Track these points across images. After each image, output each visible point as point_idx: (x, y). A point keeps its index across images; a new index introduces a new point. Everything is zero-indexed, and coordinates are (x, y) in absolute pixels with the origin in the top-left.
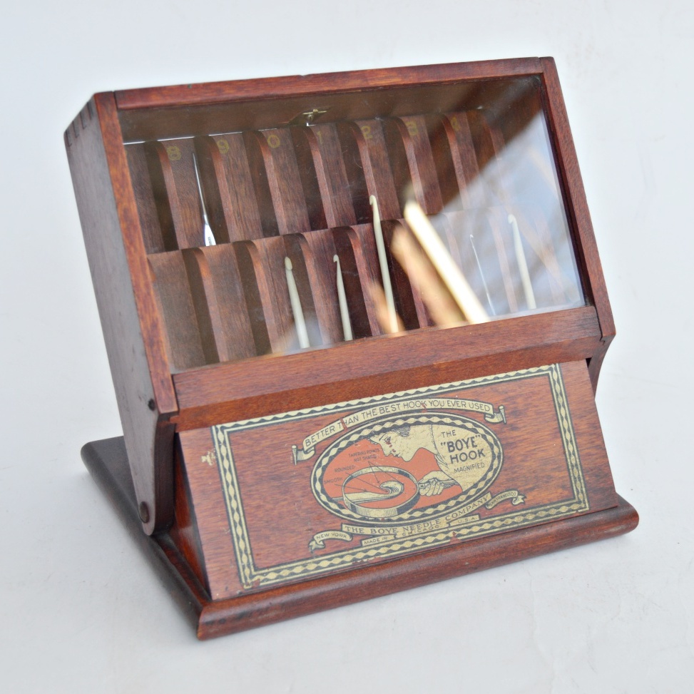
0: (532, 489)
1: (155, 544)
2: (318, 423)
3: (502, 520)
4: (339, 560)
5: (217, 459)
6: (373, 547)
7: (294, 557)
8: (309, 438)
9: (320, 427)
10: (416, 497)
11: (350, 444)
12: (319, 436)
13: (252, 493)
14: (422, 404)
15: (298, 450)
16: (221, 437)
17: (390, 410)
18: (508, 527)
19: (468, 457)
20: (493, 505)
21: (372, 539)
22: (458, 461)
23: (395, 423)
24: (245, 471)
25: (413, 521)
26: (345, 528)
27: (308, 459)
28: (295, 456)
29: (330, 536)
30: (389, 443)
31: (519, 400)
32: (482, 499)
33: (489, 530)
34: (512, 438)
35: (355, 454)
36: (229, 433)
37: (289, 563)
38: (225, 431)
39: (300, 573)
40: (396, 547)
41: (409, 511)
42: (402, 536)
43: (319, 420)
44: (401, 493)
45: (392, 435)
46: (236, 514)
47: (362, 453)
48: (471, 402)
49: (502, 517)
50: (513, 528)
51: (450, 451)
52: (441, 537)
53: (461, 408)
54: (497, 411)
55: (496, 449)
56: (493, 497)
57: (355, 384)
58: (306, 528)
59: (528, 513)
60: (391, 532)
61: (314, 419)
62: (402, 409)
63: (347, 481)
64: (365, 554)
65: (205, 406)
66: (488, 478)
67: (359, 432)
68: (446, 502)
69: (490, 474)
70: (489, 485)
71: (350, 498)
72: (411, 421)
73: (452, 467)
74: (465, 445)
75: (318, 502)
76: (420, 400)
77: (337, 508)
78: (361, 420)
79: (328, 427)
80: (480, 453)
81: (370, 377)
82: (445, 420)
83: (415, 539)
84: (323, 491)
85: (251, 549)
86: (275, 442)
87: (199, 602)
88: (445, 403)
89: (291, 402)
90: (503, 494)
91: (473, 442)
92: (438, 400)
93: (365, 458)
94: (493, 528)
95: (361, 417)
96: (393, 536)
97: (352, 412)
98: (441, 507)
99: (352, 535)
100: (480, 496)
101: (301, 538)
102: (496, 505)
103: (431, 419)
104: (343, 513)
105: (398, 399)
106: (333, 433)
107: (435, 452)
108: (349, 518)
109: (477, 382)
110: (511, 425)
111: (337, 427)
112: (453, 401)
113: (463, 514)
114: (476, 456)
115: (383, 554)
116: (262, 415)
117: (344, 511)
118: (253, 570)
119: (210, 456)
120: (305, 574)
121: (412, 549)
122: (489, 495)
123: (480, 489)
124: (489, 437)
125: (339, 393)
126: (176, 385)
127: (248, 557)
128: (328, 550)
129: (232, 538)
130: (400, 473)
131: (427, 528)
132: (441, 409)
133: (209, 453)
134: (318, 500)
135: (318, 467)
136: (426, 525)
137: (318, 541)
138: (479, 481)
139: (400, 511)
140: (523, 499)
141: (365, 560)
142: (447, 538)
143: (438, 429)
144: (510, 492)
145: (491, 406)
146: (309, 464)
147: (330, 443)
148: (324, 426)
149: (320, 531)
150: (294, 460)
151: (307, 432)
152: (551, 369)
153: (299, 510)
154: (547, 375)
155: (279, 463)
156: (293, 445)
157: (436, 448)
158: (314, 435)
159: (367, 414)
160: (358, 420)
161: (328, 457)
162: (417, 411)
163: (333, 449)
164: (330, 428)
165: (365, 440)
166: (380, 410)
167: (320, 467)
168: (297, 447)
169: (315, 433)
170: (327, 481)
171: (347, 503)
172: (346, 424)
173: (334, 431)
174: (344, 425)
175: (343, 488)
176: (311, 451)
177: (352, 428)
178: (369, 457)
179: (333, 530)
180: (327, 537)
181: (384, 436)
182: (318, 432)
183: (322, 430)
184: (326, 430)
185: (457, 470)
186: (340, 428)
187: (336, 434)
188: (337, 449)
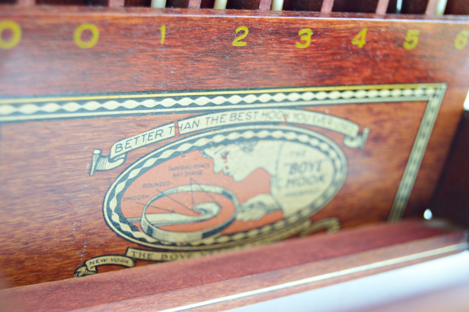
2: (143, 124)
8: (123, 142)
9: (144, 129)
11: (176, 155)
12: (137, 141)
14: (285, 115)
15: (101, 156)
23: (243, 136)
25: (216, 246)
26: (130, 253)
27: (111, 170)
30: (224, 158)
35: (177, 168)
41: (216, 236)
43: (146, 120)
44: (215, 217)
47: (187, 167)
48: (338, 120)
54: (360, 133)
61: (138, 118)
62: (259, 118)
63: (154, 200)
67: (193, 141)
68: (260, 228)
70: (315, 212)
71: (150, 220)
72: (263, 134)
73: (284, 191)
74: (309, 169)
75: (106, 222)
76: (285, 111)
77: (128, 230)
78: (203, 126)
79: (155, 130)
84: (118, 210)
86: (71, 142)
93: (188, 174)
95: (203, 122)
97: (195, 114)
99: (136, 260)
101: (68, 263)
103: (286, 135)
104: (135, 236)
105: (259, 105)
106: (159, 138)
108: (139, 242)
109: (356, 98)
111: (168, 132)
112: (320, 116)
117: (136, 234)
130: (224, 193)
132: (304, 124)
134: (108, 220)
135: (121, 181)
137: (90, 266)
139: (205, 236)
143: (289, 148)
145: (358, 128)
146: (111, 175)
147: (149, 152)
148: (149, 128)
149: (97, 255)
150: (90, 170)
151: (122, 133)
152: (434, 95)
153: (77, 230)
154: (427, 102)
155: (69, 170)
156: (96, 149)
157: (277, 169)
158: (131, 140)
159: (213, 120)
160: (197, 126)
161: (141, 168)
162: (275, 123)
163: (150, 160)
164: (157, 131)
165: (197, 152)
166: (231, 117)
167: (125, 180)
168: (101, 152)
169: (134, 136)
170: (128, 198)
171: (145, 224)
172: (180, 129)
173: (161, 136)
174: (177, 129)
175: (145, 207)
176: (120, 159)
177: (185, 136)
178: (193, 173)
179: (114, 255)
180: (104, 263)
181: (222, 149)
182: (138, 136)
183: (144, 133)
184: (151, 135)
185: (288, 195)
186: (170, 133)
187: (162, 140)
188: (156, 159)
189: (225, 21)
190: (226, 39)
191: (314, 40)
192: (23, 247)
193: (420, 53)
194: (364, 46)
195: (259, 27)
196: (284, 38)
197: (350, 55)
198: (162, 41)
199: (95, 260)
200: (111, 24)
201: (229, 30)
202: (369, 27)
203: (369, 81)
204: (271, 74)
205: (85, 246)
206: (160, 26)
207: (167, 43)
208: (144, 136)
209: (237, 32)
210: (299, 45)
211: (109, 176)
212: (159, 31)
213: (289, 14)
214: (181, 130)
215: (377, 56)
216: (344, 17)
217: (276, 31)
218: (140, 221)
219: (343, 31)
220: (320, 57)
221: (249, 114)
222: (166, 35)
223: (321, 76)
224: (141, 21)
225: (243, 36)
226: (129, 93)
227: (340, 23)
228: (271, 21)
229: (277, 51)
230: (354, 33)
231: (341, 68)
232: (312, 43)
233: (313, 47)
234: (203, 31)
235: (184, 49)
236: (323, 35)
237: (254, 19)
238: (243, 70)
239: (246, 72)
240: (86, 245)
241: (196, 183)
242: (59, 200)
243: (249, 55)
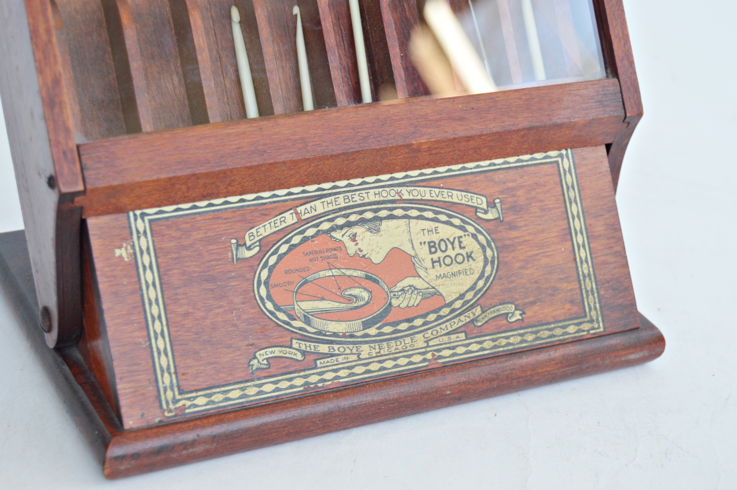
0: (533, 303)
1: (60, 359)
2: (265, 212)
3: (494, 340)
4: (287, 384)
5: (135, 254)
6: (330, 368)
7: (229, 378)
8: (254, 230)
9: (267, 218)
10: (386, 308)
11: (305, 239)
12: (266, 229)
13: (178, 297)
14: (398, 193)
15: (238, 245)
16: (140, 225)
17: (357, 199)
18: (501, 349)
19: (454, 260)
20: (484, 321)
21: (329, 359)
22: (440, 266)
23: (363, 216)
24: (171, 270)
25: (382, 338)
26: (295, 344)
27: (251, 257)
28: (234, 253)
29: (277, 354)
30: (354, 240)
31: (520, 193)
32: (470, 314)
33: (477, 351)
34: (510, 239)
35: (311, 253)
36: (150, 221)
37: (223, 386)
38: (146, 218)
39: (237, 399)
40: (359, 370)
41: (378, 325)
42: (368, 356)
43: (266, 209)
44: (367, 303)
45: (358, 230)
46: (157, 323)
47: (320, 252)
48: (459, 193)
49: (495, 337)
50: (508, 350)
51: (431, 253)
52: (417, 358)
53: (447, 200)
54: (491, 205)
55: (489, 253)
56: (483, 312)
57: (312, 165)
58: (246, 343)
59: (527, 333)
60: (354, 351)
61: (260, 208)
62: (372, 198)
63: (300, 286)
64: (320, 377)
65: (118, 186)
66: (478, 288)
67: (317, 225)
68: (424, 316)
69: (481, 283)
70: (479, 296)
71: (303, 308)
72: (383, 213)
73: (433, 273)
74: (450, 246)
75: (262, 310)
76: (396, 189)
77: (286, 318)
78: (320, 210)
79: (278, 217)
80: (469, 256)
81: (331, 156)
82: (426, 214)
83: (384, 361)
84: (269, 297)
85: (175, 367)
86: (209, 234)
87: (107, 432)
88: (426, 193)
89: (229, 185)
90: (497, 308)
91: (460, 242)
92: (418, 189)
93: (323, 258)
94: (483, 349)
95: (320, 207)
96: (356, 356)
97: (309, 200)
98: (418, 322)
99: (304, 353)
100: (468, 310)
101: (239, 355)
102: (486, 322)
103: (409, 213)
104: (294, 325)
105: (368, 186)
106: (284, 225)
107: (412, 253)
108: (301, 332)
109: (468, 169)
110: (509, 223)
111: (290, 218)
112: (437, 190)
113: (446, 331)
114: (464, 260)
115: (344, 378)
116: (194, 201)
118: (177, 393)
119: (126, 249)
120: (244, 400)
121: (380, 373)
122: (479, 308)
123: (468, 301)
124: (480, 237)
125: (292, 175)
126: (83, 157)
127: (171, 376)
128: (273, 370)
129: (152, 352)
130: (368, 278)
131: (400, 347)
132: (422, 200)
133: (125, 245)
134: (263, 308)
135: (263, 268)
136: (398, 343)
137: (261, 359)
138: (467, 291)
139: (367, 325)
140: (521, 315)
141: (320, 385)
142: (425, 360)
143: (417, 226)
144: (505, 306)
145: (484, 199)
146: (252, 263)
147: (279, 238)
148: (272, 216)
149: (264, 346)
150: (233, 258)
151: (250, 222)
152: (561, 156)
153: (238, 320)
155: (214, 260)
156: (232, 239)
157: (413, 248)
158: (260, 228)
159: (328, 204)
160: (316, 210)
161: (277, 255)
162: (391, 202)
163: (283, 246)
164: (280, 219)
165: (325, 235)
166: (345, 199)
167: (266, 267)
168: (237, 241)
169: (261, 224)
170: (275, 285)
171: (300, 313)
172: (300, 215)
173: (286, 223)
175: (294, 294)
176: (256, 246)
177: (308, 221)
178: (328, 257)
181: (348, 231)
182: (264, 224)
183: (270, 221)
184: (275, 222)
185: (439, 276)
186: (293, 219)
187: (288, 226)
188: (288, 245)
199: (263, 351)
205: (250, 337)
208: (270, 223)
214: (302, 216)
218: (294, 309)
221: (361, 195)
241: (336, 268)
242: (214, 289)
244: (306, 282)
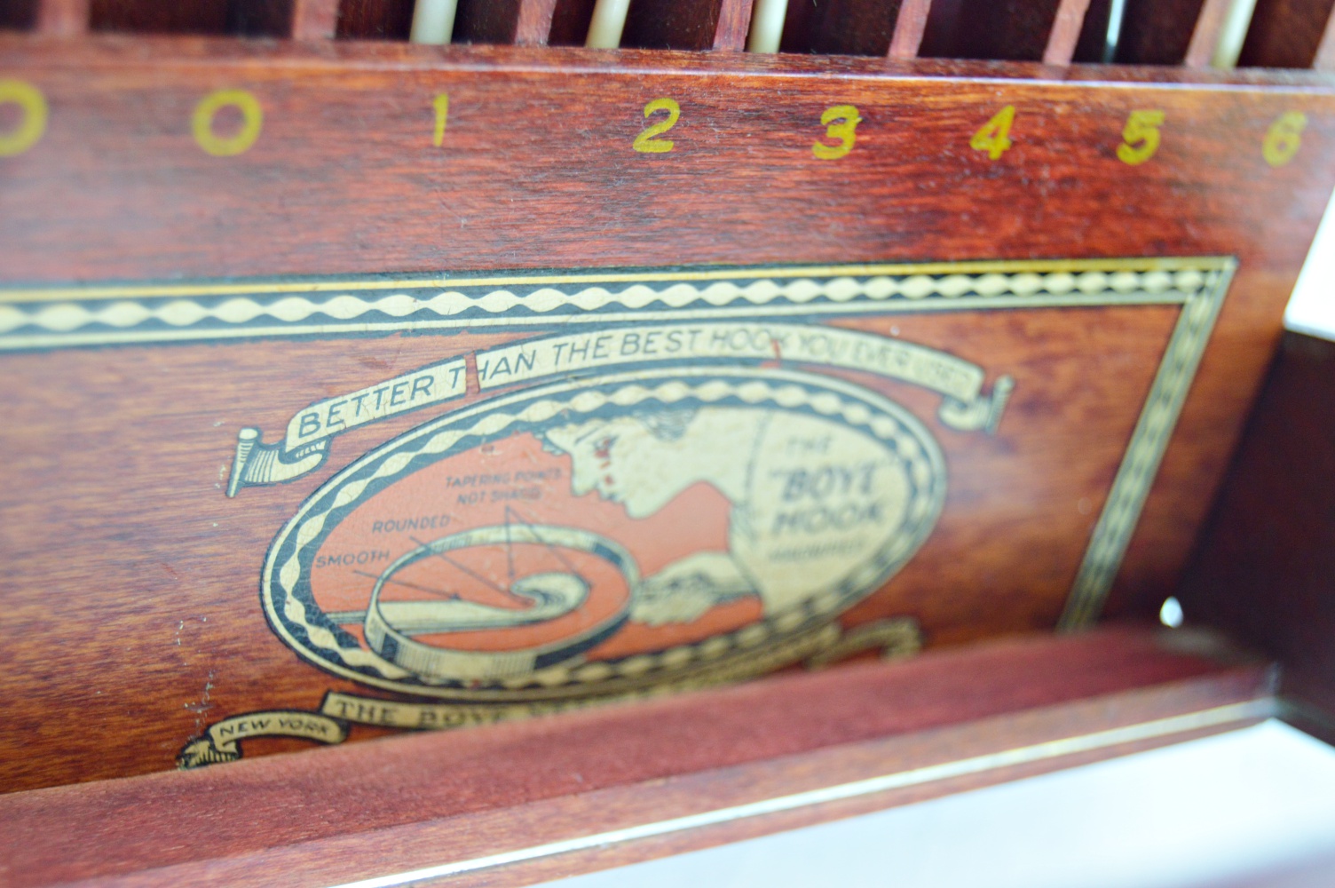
2: (378, 360)
8: (322, 409)
9: (378, 374)
10: (612, 626)
11: (468, 444)
12: (360, 407)
14: (775, 341)
15: (259, 445)
17: (660, 347)
19: (831, 518)
23: (655, 394)
25: (570, 692)
26: (333, 705)
27: (286, 482)
29: (270, 729)
30: (603, 454)
35: (470, 480)
41: (575, 663)
43: (385, 350)
44: (571, 612)
45: (623, 428)
47: (497, 479)
48: (925, 354)
53: (888, 370)
54: (986, 392)
55: (920, 506)
61: (365, 345)
62: (702, 348)
63: (403, 565)
66: (858, 585)
67: (517, 408)
69: (867, 576)
71: (389, 617)
72: (713, 391)
73: (767, 546)
74: (838, 485)
75: (268, 622)
76: (775, 329)
77: (330, 643)
78: (544, 366)
79: (411, 378)
80: (873, 511)
82: (820, 403)
84: (302, 590)
86: (174, 408)
88: (848, 348)
91: (868, 477)
92: (832, 333)
93: (499, 496)
95: (546, 357)
97: (523, 335)
99: (349, 726)
101: (160, 731)
103: (778, 394)
104: (348, 660)
105: (704, 313)
106: (421, 399)
107: (739, 496)
108: (359, 677)
109: (977, 295)
111: (446, 381)
112: (877, 343)
117: (351, 656)
122: (834, 632)
124: (920, 468)
130: (599, 549)
132: (829, 365)
134: (274, 616)
135: (311, 513)
137: (220, 740)
139: (543, 662)
143: (784, 429)
145: (978, 376)
146: (285, 497)
147: (394, 434)
148: (395, 372)
149: (241, 710)
150: (229, 481)
151: (320, 385)
152: (1200, 290)
153: (188, 644)
154: (1181, 306)
155: (170, 482)
156: (246, 427)
157: (748, 484)
158: (345, 402)
159: (573, 351)
160: (530, 367)
161: (369, 480)
162: (745, 362)
163: (395, 457)
164: (416, 381)
165: (528, 435)
166: (625, 342)
167: (323, 510)
168: (260, 435)
169: (351, 392)
170: (331, 559)
171: (376, 630)
172: (481, 375)
173: (428, 393)
174: (472, 376)
175: (379, 585)
176: (312, 453)
177: (495, 393)
178: (515, 494)
179: (288, 711)
180: (260, 731)
181: (597, 431)
182: (363, 392)
183: (381, 386)
184: (398, 389)
185: (777, 556)
186: (454, 386)
187: (430, 404)
188: (412, 455)
189: (616, 85)
190: (618, 133)
191: (865, 138)
192: (37, 686)
193: (1165, 172)
194: (1005, 153)
195: (711, 101)
196: (780, 130)
197: (965, 178)
198: (439, 138)
199: (235, 722)
200: (297, 91)
201: (626, 109)
202: (1021, 104)
203: (1015, 250)
204: (741, 228)
205: (209, 686)
206: (432, 97)
207: (451, 144)
208: (380, 391)
209: (647, 115)
210: (820, 151)
211: (280, 501)
212: (429, 112)
213: (798, 63)
214: (484, 377)
215: (1041, 181)
216: (950, 74)
217: (757, 111)
218: (364, 620)
219: (945, 114)
220: (882, 183)
221: (675, 336)
222: (449, 121)
223: (882, 236)
224: (379, 84)
225: (665, 126)
226: (342, 277)
227: (939, 90)
228: (744, 85)
229: (758, 165)
230: (979, 117)
231: (938, 212)
232: (858, 145)
233: (859, 157)
234: (553, 110)
235: (499, 159)
236: (890, 124)
237: (698, 78)
238: (662, 218)
239: (669, 222)
240: (212, 683)
241: (522, 522)
242: (141, 562)
243: (680, 176)
244: (427, 553)
